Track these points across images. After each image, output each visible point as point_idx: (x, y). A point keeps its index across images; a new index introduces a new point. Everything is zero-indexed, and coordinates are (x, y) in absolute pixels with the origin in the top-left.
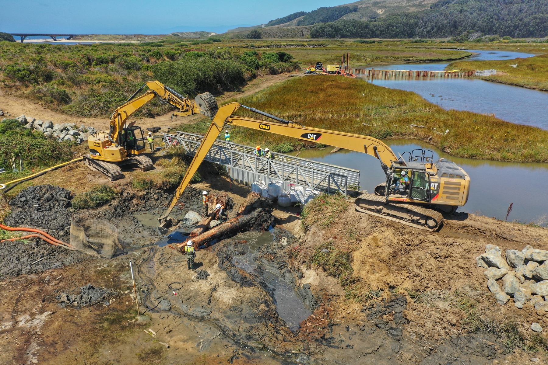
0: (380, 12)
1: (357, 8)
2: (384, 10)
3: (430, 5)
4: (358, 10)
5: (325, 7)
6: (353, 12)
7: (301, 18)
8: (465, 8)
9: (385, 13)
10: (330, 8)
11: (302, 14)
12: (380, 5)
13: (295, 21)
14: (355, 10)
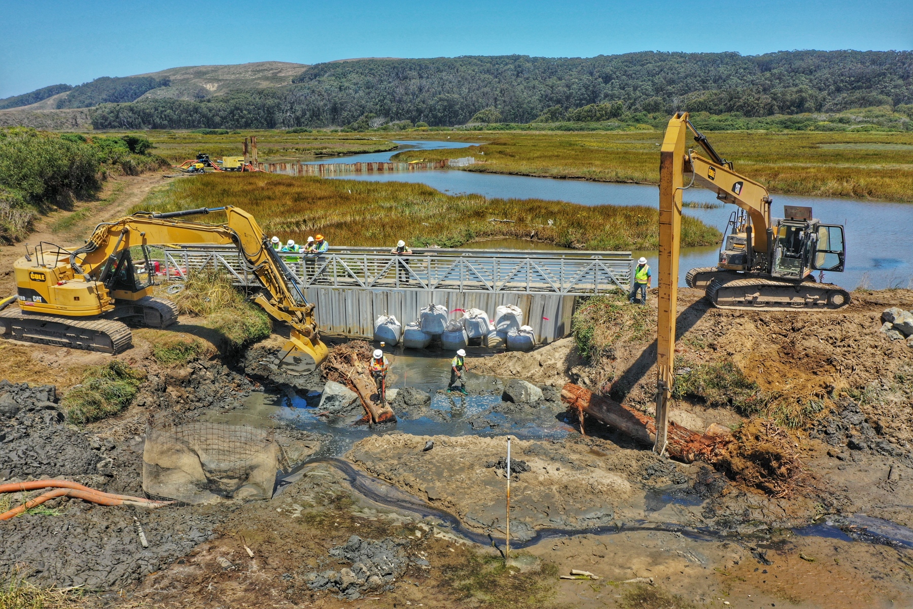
0: (211, 87)
1: (169, 81)
2: (216, 85)
3: (291, 78)
4: (171, 84)
5: (108, 78)
6: (163, 87)
7: (64, 95)
8: (346, 84)
9: (219, 89)
10: (117, 79)
11: (63, 88)
12: (208, 76)
13: (51, 101)
14: (165, 83)
